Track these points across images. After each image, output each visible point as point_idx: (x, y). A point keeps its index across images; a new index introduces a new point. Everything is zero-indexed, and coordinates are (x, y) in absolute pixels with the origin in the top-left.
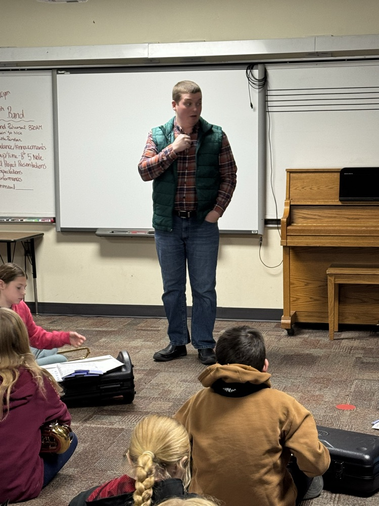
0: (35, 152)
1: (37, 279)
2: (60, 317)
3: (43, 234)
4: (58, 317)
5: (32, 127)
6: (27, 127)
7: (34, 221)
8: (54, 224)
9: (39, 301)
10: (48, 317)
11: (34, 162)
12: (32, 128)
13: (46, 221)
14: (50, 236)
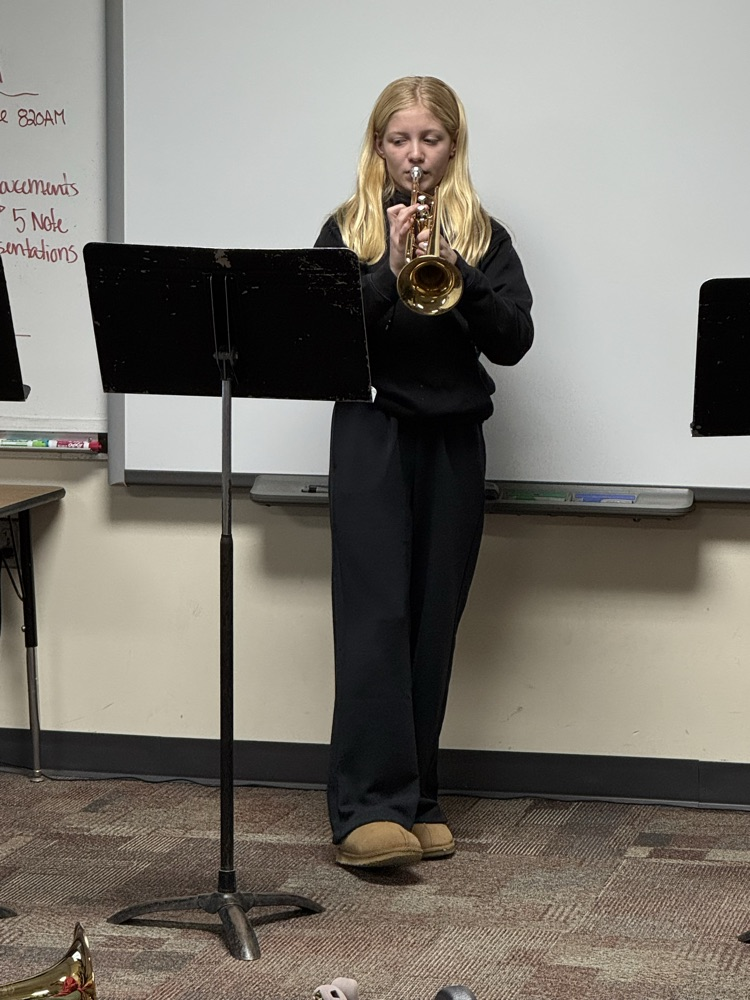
0: (40, 204)
1: (38, 648)
2: (119, 785)
3: (62, 492)
4: (111, 786)
5: (30, 116)
6: (12, 117)
7: (30, 444)
8: (100, 456)
9: (43, 728)
10: (78, 784)
11: (36, 237)
12: (29, 118)
13: (72, 446)
14: (84, 499)
